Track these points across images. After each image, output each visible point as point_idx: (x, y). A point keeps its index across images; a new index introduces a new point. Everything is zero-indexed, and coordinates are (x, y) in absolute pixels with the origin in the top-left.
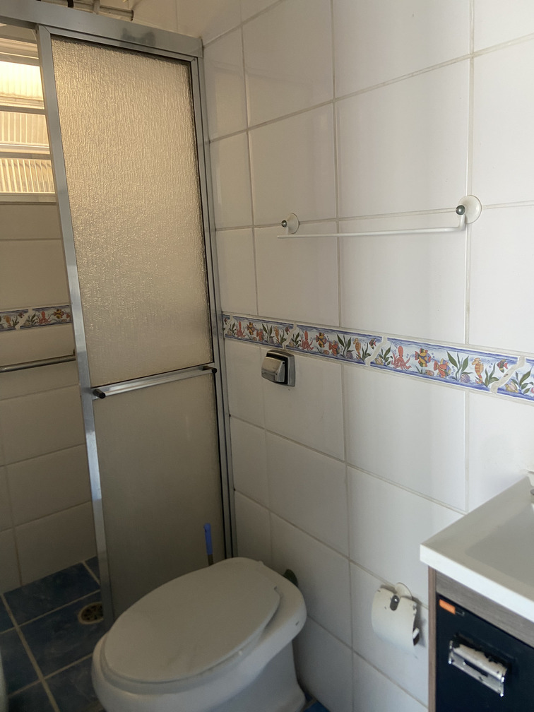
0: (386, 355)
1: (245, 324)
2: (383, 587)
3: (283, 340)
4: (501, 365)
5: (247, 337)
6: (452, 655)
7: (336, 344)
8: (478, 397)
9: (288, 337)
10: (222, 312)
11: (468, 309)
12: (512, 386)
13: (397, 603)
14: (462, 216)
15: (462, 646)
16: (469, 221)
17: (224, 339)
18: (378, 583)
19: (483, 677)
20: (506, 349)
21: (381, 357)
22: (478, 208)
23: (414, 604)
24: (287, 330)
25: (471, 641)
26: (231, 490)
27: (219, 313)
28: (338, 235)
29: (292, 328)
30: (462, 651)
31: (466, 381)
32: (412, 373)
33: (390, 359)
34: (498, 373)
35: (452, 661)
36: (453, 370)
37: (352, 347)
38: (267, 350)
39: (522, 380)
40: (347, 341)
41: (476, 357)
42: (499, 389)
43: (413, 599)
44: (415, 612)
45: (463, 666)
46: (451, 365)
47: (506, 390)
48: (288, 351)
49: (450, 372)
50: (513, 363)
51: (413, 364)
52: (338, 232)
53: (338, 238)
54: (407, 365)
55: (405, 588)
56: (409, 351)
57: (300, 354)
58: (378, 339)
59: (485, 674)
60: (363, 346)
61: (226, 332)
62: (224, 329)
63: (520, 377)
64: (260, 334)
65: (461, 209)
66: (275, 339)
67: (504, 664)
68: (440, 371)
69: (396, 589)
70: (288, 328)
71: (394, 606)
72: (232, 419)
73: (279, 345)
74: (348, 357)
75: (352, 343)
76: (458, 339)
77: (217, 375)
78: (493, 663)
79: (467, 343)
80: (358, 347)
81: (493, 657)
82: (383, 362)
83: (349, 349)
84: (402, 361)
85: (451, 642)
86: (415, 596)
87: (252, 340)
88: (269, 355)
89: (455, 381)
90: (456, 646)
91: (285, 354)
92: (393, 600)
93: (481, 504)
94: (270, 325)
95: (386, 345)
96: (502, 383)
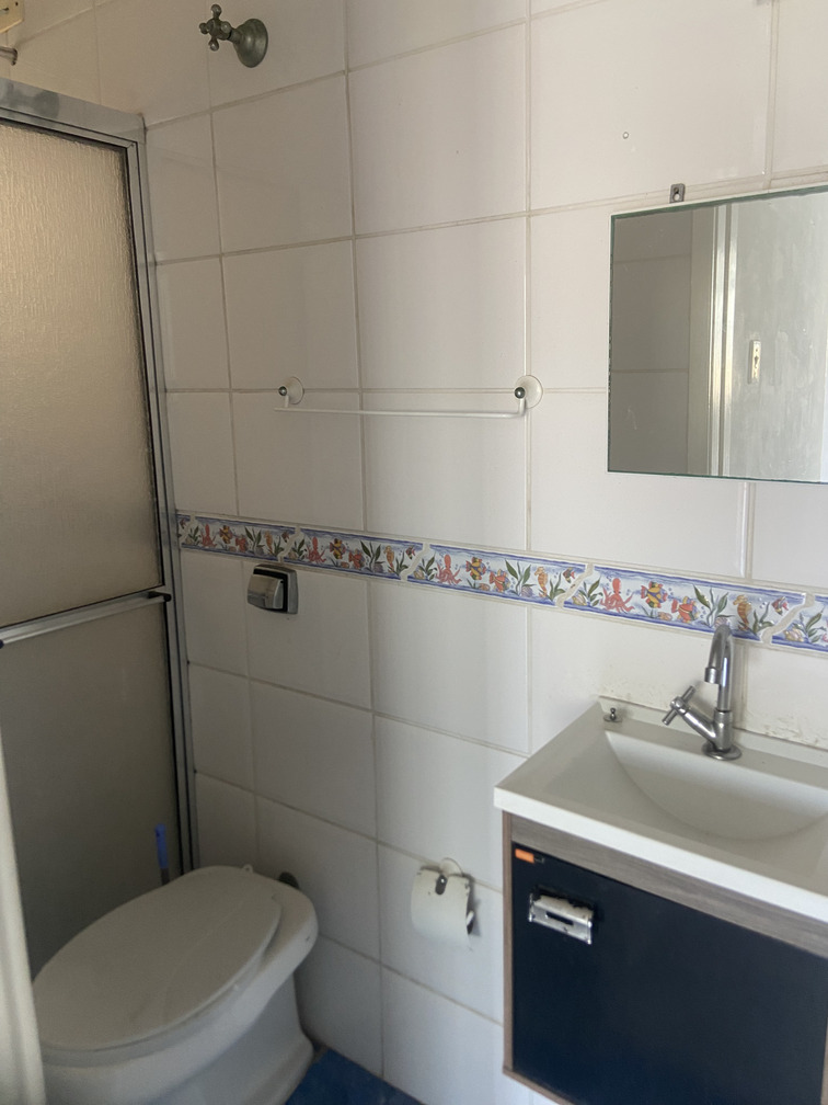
0: (428, 566)
1: (215, 528)
2: (423, 868)
3: (279, 549)
4: (568, 574)
5: (219, 547)
6: (532, 910)
7: (359, 554)
8: (543, 612)
9: (287, 547)
10: (176, 511)
11: (529, 509)
12: (580, 599)
13: (444, 885)
14: (522, 400)
15: (543, 897)
16: (529, 405)
17: (180, 550)
18: (417, 865)
19: (568, 927)
20: (572, 554)
21: (422, 569)
22: (539, 390)
23: (466, 881)
24: (285, 536)
25: (552, 890)
26: (190, 773)
27: (171, 512)
28: (361, 412)
29: (292, 533)
30: (544, 904)
31: (528, 595)
32: (463, 588)
33: (434, 572)
34: (564, 585)
35: (534, 917)
36: (513, 582)
37: (383, 558)
38: (252, 564)
39: (591, 591)
40: (375, 549)
41: (538, 565)
42: (566, 603)
43: (464, 876)
44: (468, 891)
45: (545, 920)
46: (510, 577)
47: (574, 603)
48: (286, 565)
49: (509, 586)
50: (581, 571)
51: (464, 576)
52: (362, 409)
53: (362, 416)
54: (456, 578)
55: (452, 863)
56: (459, 561)
57: (304, 569)
58: (418, 546)
59: (569, 922)
60: (398, 556)
61: (182, 540)
62: (179, 536)
63: (588, 587)
64: (241, 542)
65: (520, 392)
66: (266, 550)
67: (589, 908)
68: (497, 584)
69: (441, 867)
70: (287, 533)
71: (440, 889)
72: (191, 667)
73: (273, 557)
74: (377, 571)
75: (382, 552)
76: (518, 544)
77: (170, 605)
78: (578, 909)
79: (529, 549)
80: (390, 557)
81: (577, 903)
82: (424, 576)
83: (379, 560)
84: (450, 573)
85: (531, 896)
86: (465, 871)
87: (229, 551)
88: (257, 572)
89: (515, 595)
90: (537, 898)
91: (283, 569)
92: (439, 883)
93: (546, 743)
94: (257, 530)
95: (429, 554)
96: (568, 595)
